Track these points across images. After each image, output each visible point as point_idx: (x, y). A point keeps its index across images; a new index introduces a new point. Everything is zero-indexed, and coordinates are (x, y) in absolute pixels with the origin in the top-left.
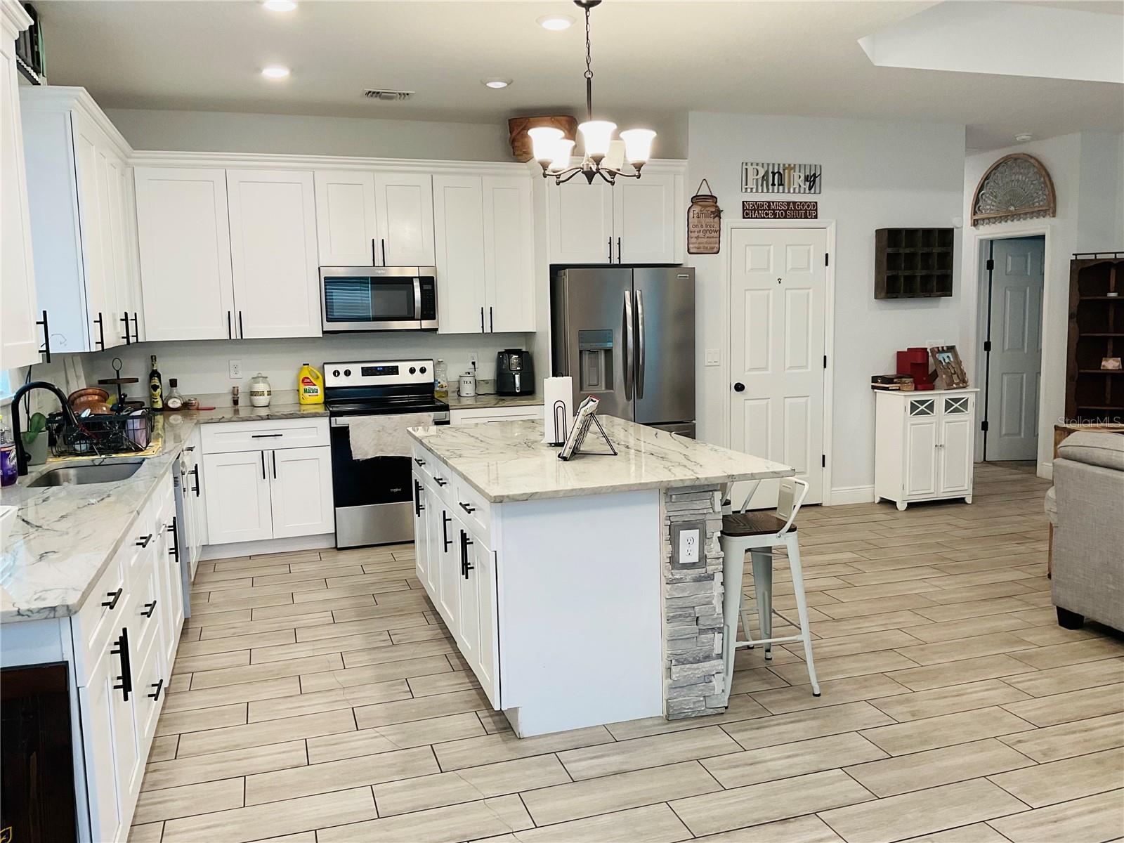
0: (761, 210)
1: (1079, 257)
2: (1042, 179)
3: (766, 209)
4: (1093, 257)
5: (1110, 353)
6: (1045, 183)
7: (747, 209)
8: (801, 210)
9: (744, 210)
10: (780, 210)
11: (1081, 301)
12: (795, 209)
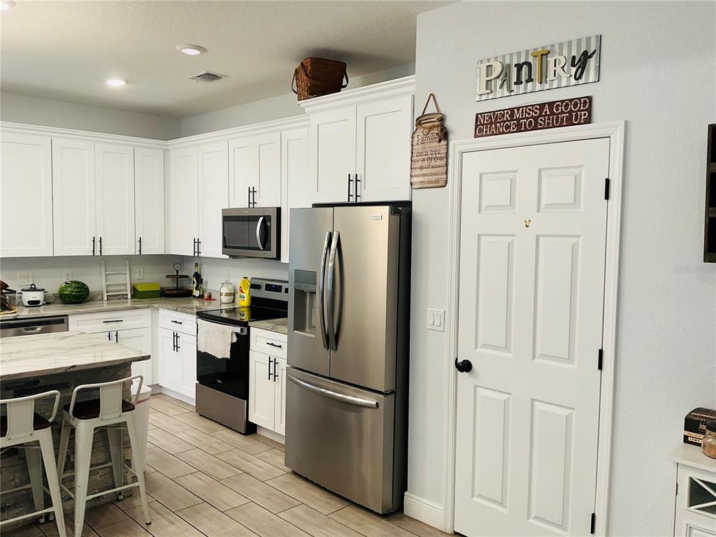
0: (500, 123)
3: (508, 121)
7: (481, 124)
8: (562, 112)
9: (476, 126)
10: (527, 118)
12: (552, 113)
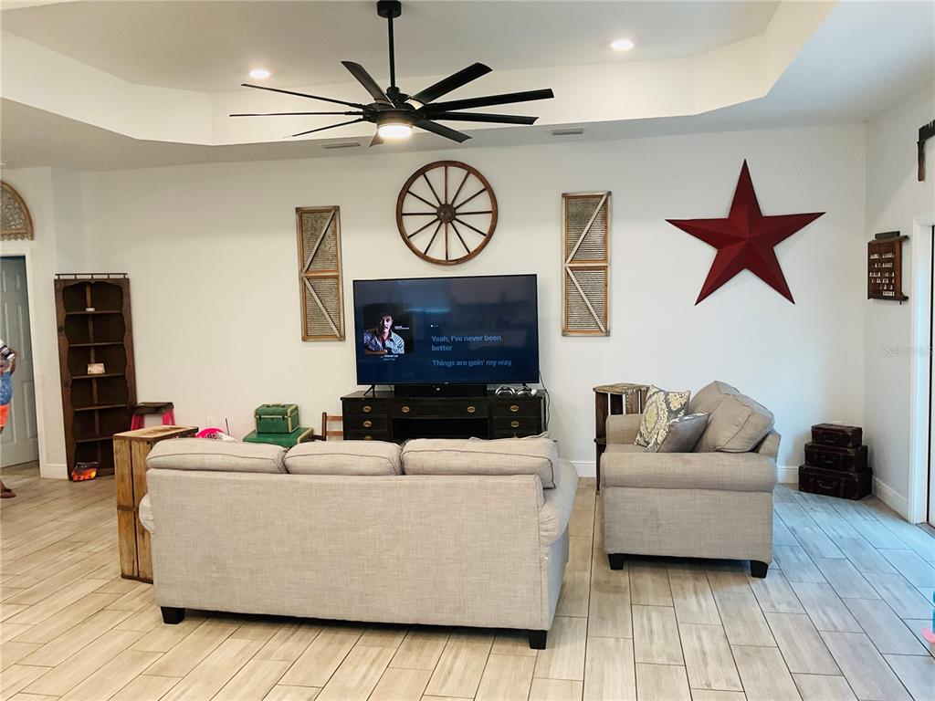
1: (61, 277)
2: (17, 204)
4: (73, 277)
5: (93, 360)
6: (20, 208)
11: (67, 316)
